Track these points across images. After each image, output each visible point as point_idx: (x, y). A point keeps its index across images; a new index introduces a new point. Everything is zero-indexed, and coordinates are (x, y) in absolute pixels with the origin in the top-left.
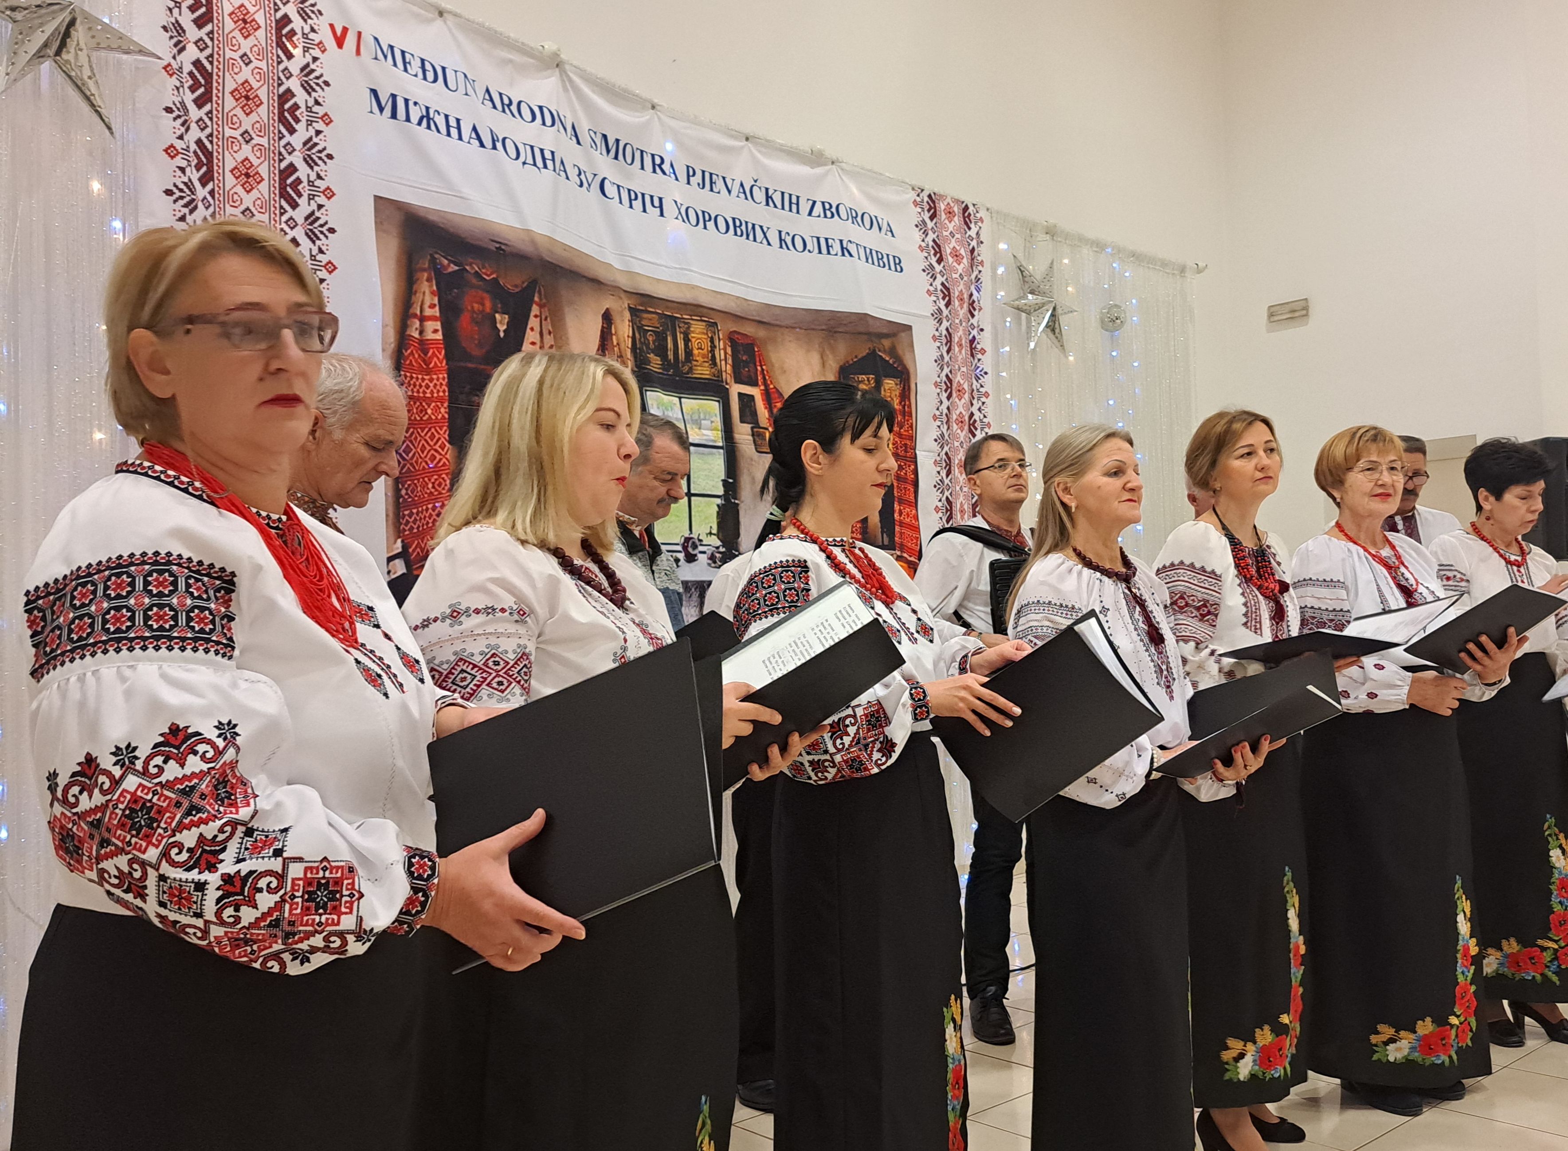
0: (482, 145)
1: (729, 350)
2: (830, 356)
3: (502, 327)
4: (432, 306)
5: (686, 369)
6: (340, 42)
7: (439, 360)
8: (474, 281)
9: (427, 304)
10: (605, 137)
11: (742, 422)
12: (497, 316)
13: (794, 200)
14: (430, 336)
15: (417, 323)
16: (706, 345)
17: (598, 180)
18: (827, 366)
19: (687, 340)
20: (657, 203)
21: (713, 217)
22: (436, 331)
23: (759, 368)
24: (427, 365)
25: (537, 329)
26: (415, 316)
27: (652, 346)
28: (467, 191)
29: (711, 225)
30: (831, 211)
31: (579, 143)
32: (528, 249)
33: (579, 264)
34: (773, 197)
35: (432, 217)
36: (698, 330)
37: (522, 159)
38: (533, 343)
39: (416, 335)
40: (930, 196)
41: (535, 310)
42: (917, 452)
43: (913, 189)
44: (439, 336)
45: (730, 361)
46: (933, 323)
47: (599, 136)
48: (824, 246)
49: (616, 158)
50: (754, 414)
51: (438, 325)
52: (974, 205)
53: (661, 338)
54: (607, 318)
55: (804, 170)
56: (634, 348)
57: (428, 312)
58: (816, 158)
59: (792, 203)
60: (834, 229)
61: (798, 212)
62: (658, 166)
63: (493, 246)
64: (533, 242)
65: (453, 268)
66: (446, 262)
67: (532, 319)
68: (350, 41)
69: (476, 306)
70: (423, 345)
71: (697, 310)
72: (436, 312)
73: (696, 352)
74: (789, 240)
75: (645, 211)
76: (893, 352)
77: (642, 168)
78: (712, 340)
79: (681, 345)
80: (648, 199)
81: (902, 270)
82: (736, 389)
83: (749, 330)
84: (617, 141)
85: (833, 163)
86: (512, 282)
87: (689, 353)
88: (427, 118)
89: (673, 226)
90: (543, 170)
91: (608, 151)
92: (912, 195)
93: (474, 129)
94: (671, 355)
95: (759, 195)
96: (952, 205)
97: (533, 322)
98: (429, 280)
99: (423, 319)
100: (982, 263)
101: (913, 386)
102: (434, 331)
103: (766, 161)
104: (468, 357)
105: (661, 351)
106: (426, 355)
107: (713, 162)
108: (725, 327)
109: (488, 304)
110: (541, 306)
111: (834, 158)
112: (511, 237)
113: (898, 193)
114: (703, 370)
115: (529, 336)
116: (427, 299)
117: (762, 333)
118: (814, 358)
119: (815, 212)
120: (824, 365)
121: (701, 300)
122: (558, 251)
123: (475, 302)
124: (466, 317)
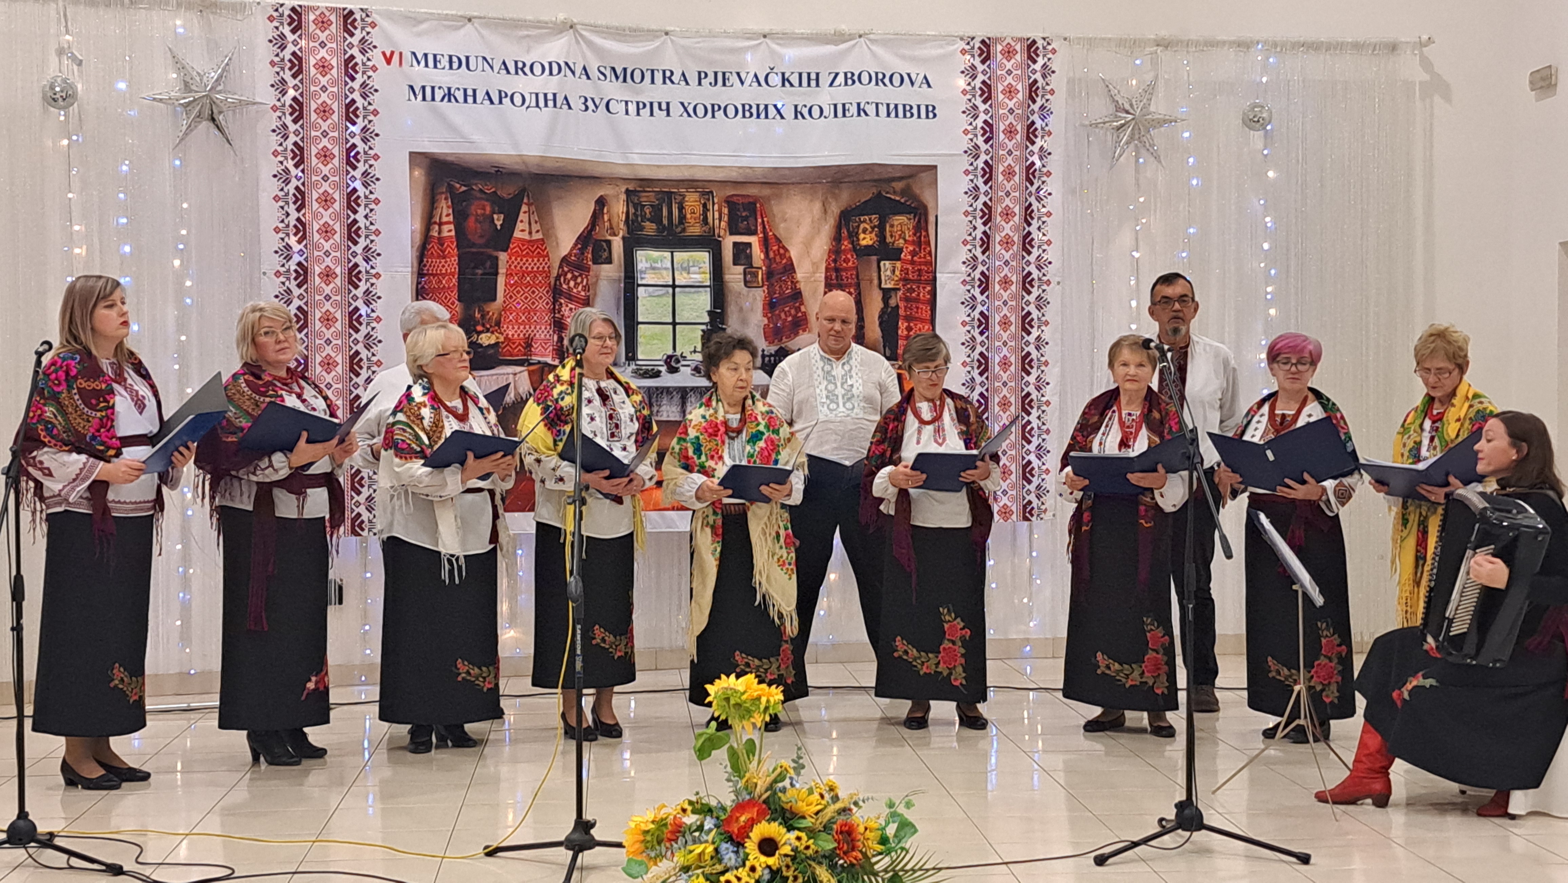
0: (492, 102)
1: (725, 211)
2: (834, 204)
3: (498, 223)
4: (448, 215)
5: (679, 229)
6: (389, 61)
7: (452, 250)
8: (479, 195)
9: (444, 213)
10: (613, 69)
11: (735, 264)
12: (495, 216)
13: (813, 76)
14: (445, 234)
15: (437, 227)
16: (699, 210)
17: (605, 101)
18: (829, 211)
19: (681, 208)
20: (664, 106)
21: (723, 106)
23: (760, 220)
24: (443, 252)
25: (526, 220)
26: (435, 223)
27: (648, 216)
28: (475, 138)
29: (720, 114)
30: (851, 79)
31: (588, 78)
32: (521, 167)
33: (573, 169)
34: (791, 79)
35: (449, 158)
36: (692, 198)
37: (527, 104)
38: (523, 231)
39: (436, 234)
40: (983, 42)
41: (524, 208)
42: (938, 275)
43: (962, 39)
44: (453, 233)
45: (725, 219)
46: (966, 159)
47: (609, 69)
48: (840, 111)
49: (625, 81)
50: (750, 257)
52: (1044, 39)
53: (657, 208)
54: (601, 202)
55: (830, 49)
56: (627, 221)
57: (445, 219)
58: (839, 38)
59: (811, 80)
60: (844, 94)
61: (818, 85)
62: (668, 77)
63: (493, 170)
64: (523, 163)
65: (464, 188)
66: (458, 186)
67: (521, 214)
68: (396, 58)
69: (479, 212)
70: (441, 241)
71: (691, 184)
72: (451, 218)
73: (688, 216)
74: (805, 111)
75: (652, 114)
76: (907, 192)
77: (653, 82)
78: (705, 205)
79: (675, 212)
80: (656, 106)
81: (935, 116)
82: (730, 240)
83: (753, 191)
84: (625, 70)
85: (860, 36)
86: (506, 192)
87: (682, 218)
88: (449, 95)
89: (679, 121)
90: (544, 109)
91: (617, 78)
92: (962, 45)
93: (487, 92)
94: (665, 222)
95: (775, 79)
96: (1013, 44)
97: (522, 216)
98: (446, 199)
99: (441, 224)
100: (1052, 92)
101: (932, 219)
102: (448, 231)
103: (782, 51)
104: (474, 245)
105: (656, 218)
106: (442, 245)
107: (727, 64)
108: (719, 195)
109: (488, 209)
110: (529, 205)
111: (862, 32)
112: (507, 162)
113: (941, 47)
114: (695, 229)
115: (519, 226)
116: (445, 210)
117: (766, 191)
118: (817, 206)
119: (836, 83)
120: (825, 212)
121: (699, 175)
122: (549, 164)
123: (478, 209)
124: (472, 219)
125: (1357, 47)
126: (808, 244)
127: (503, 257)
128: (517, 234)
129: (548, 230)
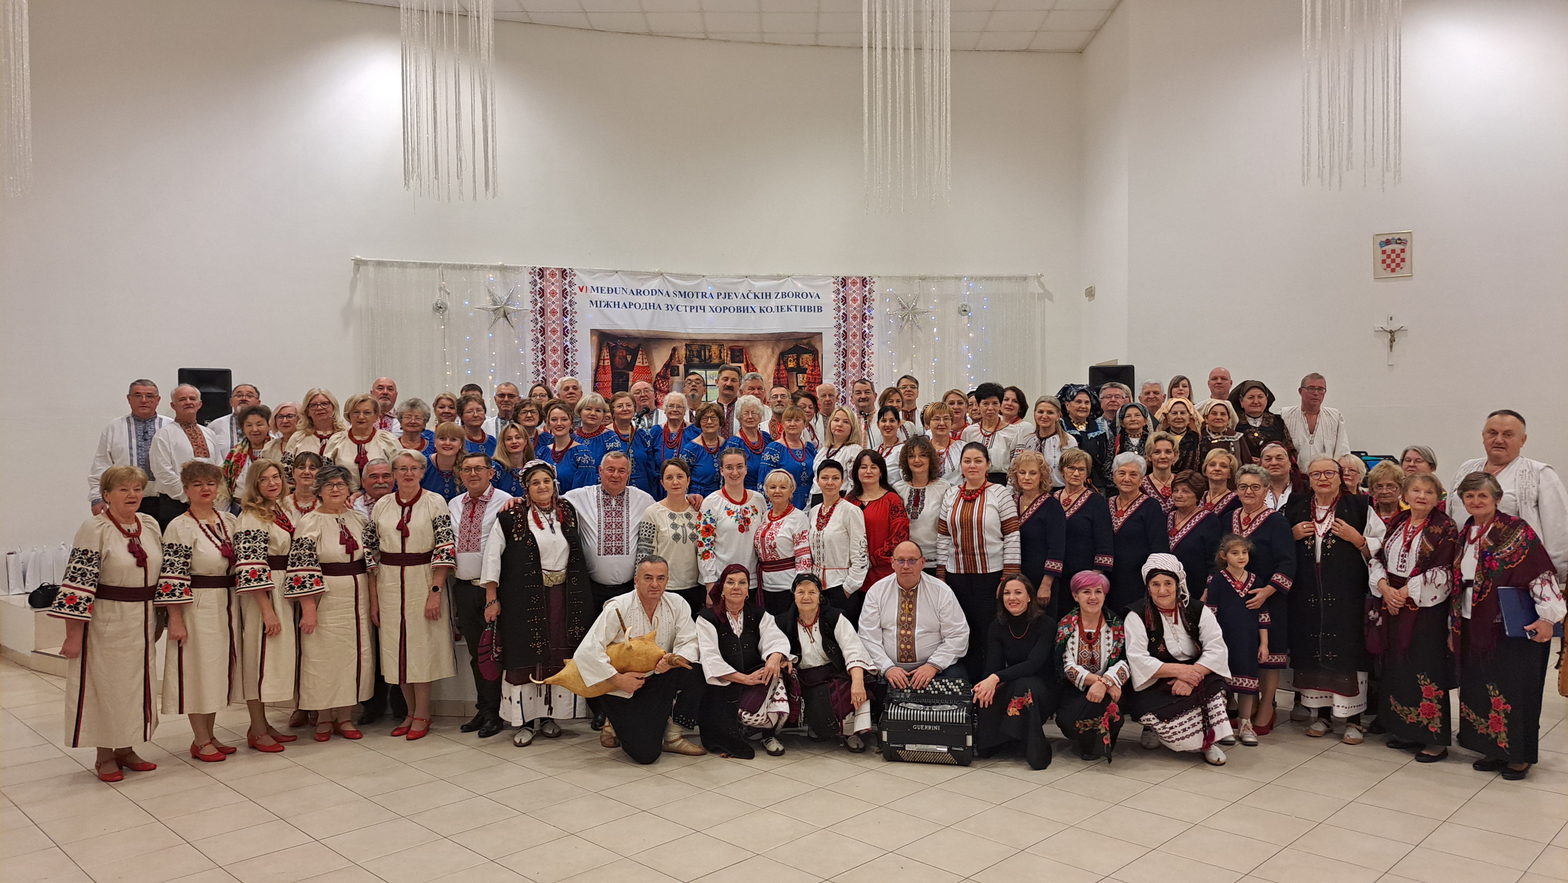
0: (626, 307)
1: (729, 352)
2: (777, 349)
3: (629, 359)
5: (709, 361)
6: (581, 290)
7: (609, 370)
8: (621, 347)
9: (605, 356)
10: (680, 292)
12: (628, 356)
13: (768, 294)
14: (606, 364)
15: (602, 361)
16: (718, 353)
17: (676, 306)
18: (776, 352)
19: (710, 351)
20: (702, 308)
21: (728, 308)
23: (744, 357)
25: (642, 358)
26: (602, 359)
27: (693, 356)
28: (620, 322)
29: (727, 311)
30: (785, 295)
31: (667, 297)
32: (639, 335)
33: (662, 335)
34: (758, 295)
35: (608, 332)
36: (715, 348)
37: (642, 308)
38: (640, 362)
39: (602, 364)
40: (843, 278)
41: (640, 353)
43: (833, 277)
44: (609, 364)
45: (729, 356)
46: (835, 330)
47: (677, 292)
48: (780, 309)
49: (685, 297)
51: (609, 361)
52: (869, 277)
53: (699, 352)
54: (674, 350)
55: (773, 283)
56: (686, 358)
57: (606, 358)
58: (779, 277)
59: (768, 296)
60: (781, 302)
61: (769, 298)
62: (704, 295)
63: (627, 337)
64: (640, 333)
65: (614, 344)
66: (611, 343)
68: (584, 289)
70: (604, 367)
71: (714, 341)
72: (608, 357)
73: (714, 355)
74: (765, 309)
75: (697, 312)
76: (809, 344)
77: (697, 298)
78: (720, 350)
79: (707, 353)
80: (699, 308)
81: (822, 311)
83: (741, 344)
84: (686, 292)
85: (788, 277)
86: (632, 346)
87: (710, 356)
88: (607, 305)
89: (709, 314)
90: (650, 309)
91: (681, 296)
92: (833, 280)
93: (624, 303)
94: (703, 358)
95: (751, 296)
96: (856, 279)
97: (639, 356)
98: (606, 349)
99: (604, 360)
100: (870, 300)
101: (820, 356)
102: (607, 363)
103: (754, 283)
104: (619, 369)
105: (699, 356)
107: (731, 289)
108: (729, 345)
109: (625, 353)
110: (643, 351)
111: (789, 275)
112: (632, 333)
113: (824, 281)
114: (716, 361)
115: (638, 360)
116: (606, 354)
117: (748, 344)
118: (770, 351)
119: (778, 297)
120: (773, 353)
121: (718, 337)
122: (651, 334)
123: (621, 353)
124: (617, 358)
125: (1009, 278)
126: (766, 367)
127: (631, 373)
128: (637, 364)
129: (651, 362)
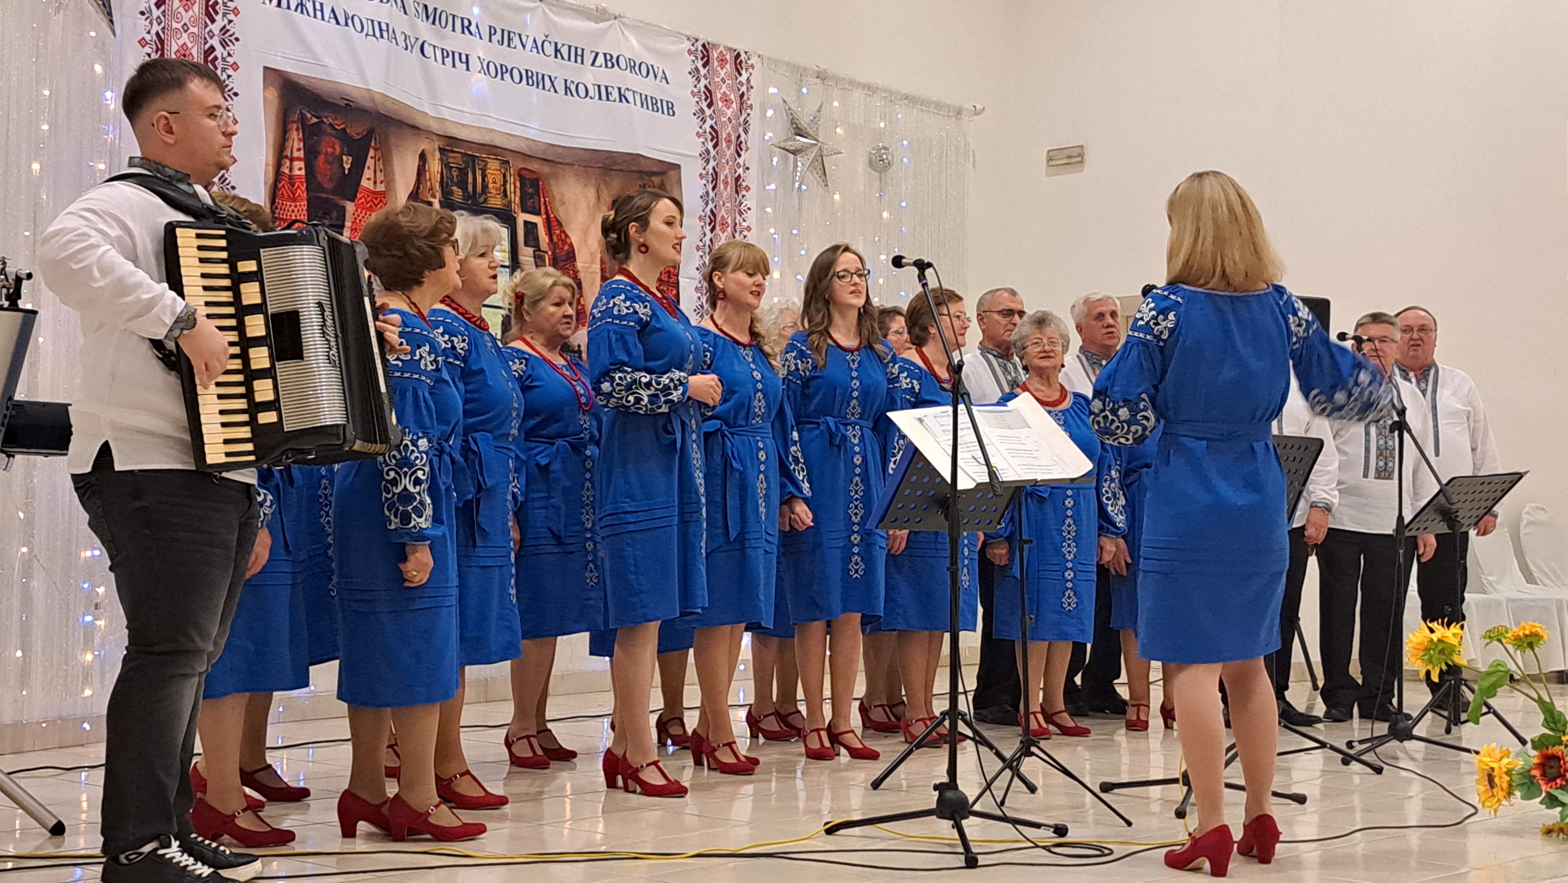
0: (338, 23)
1: (518, 184)
2: (605, 191)
4: (299, 150)
5: (482, 199)
7: (302, 191)
8: (329, 130)
9: (296, 147)
10: (426, 7)
11: (526, 245)
12: (344, 158)
13: (579, 52)
14: (296, 172)
15: (288, 163)
16: (500, 180)
17: (420, 42)
18: (602, 200)
19: (484, 176)
20: (464, 59)
21: (509, 69)
22: (300, 169)
23: (542, 200)
24: (294, 195)
25: (372, 167)
26: (287, 157)
27: (455, 180)
28: (326, 61)
29: (507, 76)
30: (611, 61)
31: (405, 13)
32: (367, 104)
33: (405, 115)
34: (562, 50)
35: (302, 82)
36: (493, 166)
37: (365, 31)
38: (369, 179)
39: (287, 171)
40: (704, 46)
41: (372, 153)
42: (680, 279)
43: (688, 39)
44: (303, 172)
45: (518, 193)
46: (701, 162)
47: (421, 6)
48: (604, 93)
49: (434, 23)
50: (537, 239)
51: (302, 164)
52: (746, 53)
53: (463, 172)
54: (423, 157)
55: (591, 25)
56: (442, 182)
57: (296, 154)
58: (600, 15)
59: (578, 55)
60: (614, 78)
61: (582, 63)
62: (466, 28)
63: (343, 103)
64: (373, 100)
65: (315, 120)
66: (309, 116)
67: (369, 159)
69: (329, 150)
71: (492, 149)
72: (301, 154)
73: (491, 185)
74: (573, 88)
75: (454, 66)
77: (454, 30)
78: (504, 176)
79: (479, 179)
80: (457, 56)
81: (674, 114)
82: (522, 218)
83: (535, 166)
84: (435, 9)
85: (615, 18)
86: (356, 131)
87: (485, 186)
88: (301, 5)
89: (477, 78)
90: (381, 40)
91: (428, 17)
92: (687, 45)
93: (333, 11)
94: (470, 188)
95: (550, 49)
96: (725, 53)
97: (370, 162)
98: (297, 129)
99: (292, 160)
100: (751, 107)
102: (299, 169)
103: (556, 19)
104: (323, 190)
105: (463, 185)
106: (293, 186)
107: (512, 22)
108: (516, 164)
109: (338, 148)
110: (376, 150)
111: (617, 14)
112: (355, 95)
113: (674, 43)
114: (496, 202)
115: (368, 173)
116: (296, 145)
117: (546, 169)
118: (591, 192)
119: (597, 63)
120: (599, 199)
121: (499, 141)
122: (389, 104)
126: (586, 232)
128: (364, 183)
129: (389, 181)
